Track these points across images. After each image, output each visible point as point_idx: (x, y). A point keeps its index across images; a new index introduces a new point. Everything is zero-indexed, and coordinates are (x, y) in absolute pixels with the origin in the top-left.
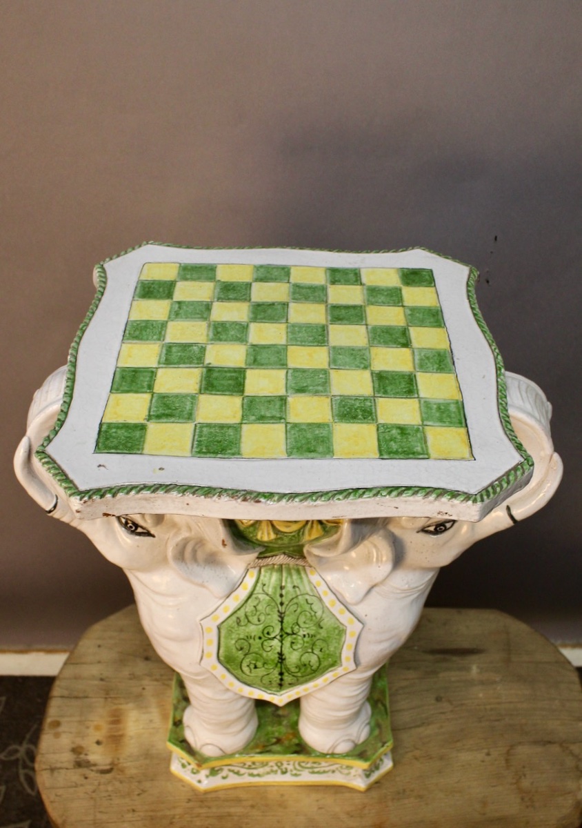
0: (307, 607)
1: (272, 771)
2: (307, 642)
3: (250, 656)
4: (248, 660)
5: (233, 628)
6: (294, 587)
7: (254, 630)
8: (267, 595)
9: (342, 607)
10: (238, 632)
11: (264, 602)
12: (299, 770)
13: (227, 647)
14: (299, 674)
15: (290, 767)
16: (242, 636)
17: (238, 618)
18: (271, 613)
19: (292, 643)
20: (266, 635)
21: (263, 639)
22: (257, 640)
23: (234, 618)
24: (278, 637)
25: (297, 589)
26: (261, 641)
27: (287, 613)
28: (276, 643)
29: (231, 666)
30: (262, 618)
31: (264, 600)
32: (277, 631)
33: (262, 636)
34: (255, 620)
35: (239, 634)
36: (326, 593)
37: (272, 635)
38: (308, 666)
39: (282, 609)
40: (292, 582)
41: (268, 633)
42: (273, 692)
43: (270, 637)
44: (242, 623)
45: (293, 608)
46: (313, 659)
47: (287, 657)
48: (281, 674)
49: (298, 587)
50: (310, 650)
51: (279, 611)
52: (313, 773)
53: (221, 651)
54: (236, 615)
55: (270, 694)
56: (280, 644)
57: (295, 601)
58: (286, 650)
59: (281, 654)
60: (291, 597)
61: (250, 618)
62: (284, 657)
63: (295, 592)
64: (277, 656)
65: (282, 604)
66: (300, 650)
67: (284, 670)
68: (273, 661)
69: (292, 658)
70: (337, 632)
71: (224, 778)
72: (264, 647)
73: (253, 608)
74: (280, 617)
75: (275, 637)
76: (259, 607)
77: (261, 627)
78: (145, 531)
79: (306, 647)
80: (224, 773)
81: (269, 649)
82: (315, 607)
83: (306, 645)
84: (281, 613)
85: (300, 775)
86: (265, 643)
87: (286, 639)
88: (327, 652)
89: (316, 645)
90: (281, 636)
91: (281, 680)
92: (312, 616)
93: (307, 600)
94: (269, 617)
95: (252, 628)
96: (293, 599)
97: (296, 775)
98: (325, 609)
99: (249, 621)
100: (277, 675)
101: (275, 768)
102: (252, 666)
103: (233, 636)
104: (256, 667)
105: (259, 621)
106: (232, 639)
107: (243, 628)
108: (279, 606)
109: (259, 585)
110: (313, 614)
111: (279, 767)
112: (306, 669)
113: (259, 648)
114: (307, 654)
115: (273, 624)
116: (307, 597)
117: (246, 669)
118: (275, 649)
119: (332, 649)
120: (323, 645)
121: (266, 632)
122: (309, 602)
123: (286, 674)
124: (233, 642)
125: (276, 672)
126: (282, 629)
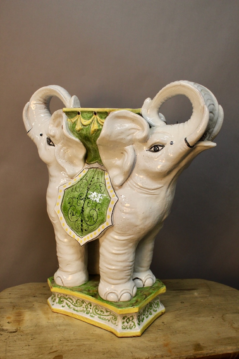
0: (99, 188)
1: (83, 311)
2: (94, 204)
3: (72, 207)
4: (71, 210)
5: (69, 192)
6: (97, 179)
7: (76, 194)
8: (87, 180)
9: (113, 190)
10: (70, 194)
11: (84, 183)
12: (95, 315)
13: (65, 201)
14: (88, 223)
15: (91, 311)
16: (71, 197)
17: (73, 188)
18: (85, 188)
19: (88, 203)
20: (80, 197)
21: (79, 199)
22: (76, 199)
23: (71, 188)
24: (84, 199)
25: (98, 179)
26: (77, 200)
27: (91, 188)
28: (82, 201)
29: (65, 213)
30: (81, 189)
31: (85, 182)
32: (84, 196)
33: (78, 198)
34: (78, 190)
35: (71, 195)
36: (108, 183)
37: (82, 198)
38: (92, 217)
39: (89, 187)
40: (98, 176)
41: (81, 197)
42: (79, 235)
43: (81, 198)
44: (73, 191)
45: (93, 187)
46: (95, 214)
47: (85, 210)
48: (82, 221)
49: (99, 179)
50: (94, 208)
51: (88, 187)
52: (100, 318)
53: (63, 204)
54: (72, 187)
55: (78, 236)
56: (84, 202)
57: (95, 184)
58: (85, 206)
59: (83, 208)
60: (94, 182)
61: (77, 189)
62: (83, 210)
63: (97, 181)
64: (81, 208)
65: (90, 184)
66: (90, 207)
67: (83, 219)
68: (79, 211)
69: (87, 211)
70: (107, 201)
71: (63, 306)
72: (78, 203)
73: (79, 185)
74: (87, 190)
75: (82, 199)
76: (82, 185)
77: (79, 193)
78: (53, 144)
79: (93, 206)
80: (64, 304)
81: (79, 205)
82: (102, 188)
83: (93, 205)
84: (88, 188)
85: (94, 317)
86: (79, 201)
87: (86, 200)
88: (101, 211)
89: (97, 206)
90: (85, 199)
91: (82, 225)
92: (99, 192)
93: (100, 184)
94: (84, 189)
95: (76, 193)
96: (95, 183)
97: (92, 316)
98: (106, 190)
99: (76, 190)
100: (80, 222)
101: (85, 309)
102: (72, 214)
103: (68, 196)
104: (73, 215)
105: (79, 190)
106: (68, 197)
107: (73, 193)
108: (89, 185)
109: (86, 176)
110: (100, 190)
111: (87, 309)
112: (91, 219)
113: (75, 203)
114: (92, 210)
115: (84, 193)
116: (101, 183)
117: (70, 215)
118: (82, 205)
119: (103, 210)
120: (100, 207)
121: (80, 196)
122: (101, 186)
123: (84, 221)
124: (68, 199)
125: (80, 219)
126: (86, 195)
